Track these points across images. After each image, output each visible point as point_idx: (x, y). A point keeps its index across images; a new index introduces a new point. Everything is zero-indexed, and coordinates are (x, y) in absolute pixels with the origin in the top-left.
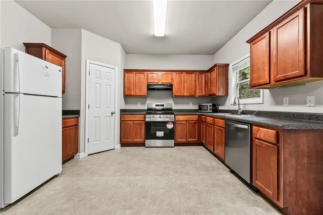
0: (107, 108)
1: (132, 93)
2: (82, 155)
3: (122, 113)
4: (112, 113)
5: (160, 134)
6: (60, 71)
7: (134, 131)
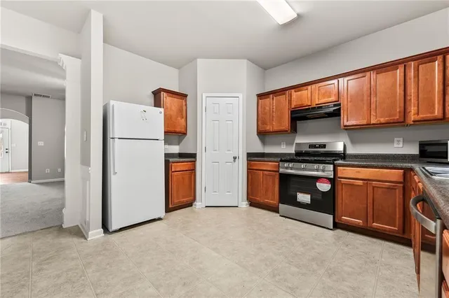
0: (228, 150)
1: (268, 128)
2: (198, 205)
3: (249, 158)
4: (235, 158)
5: (304, 198)
6: (161, 113)
7: (265, 186)
